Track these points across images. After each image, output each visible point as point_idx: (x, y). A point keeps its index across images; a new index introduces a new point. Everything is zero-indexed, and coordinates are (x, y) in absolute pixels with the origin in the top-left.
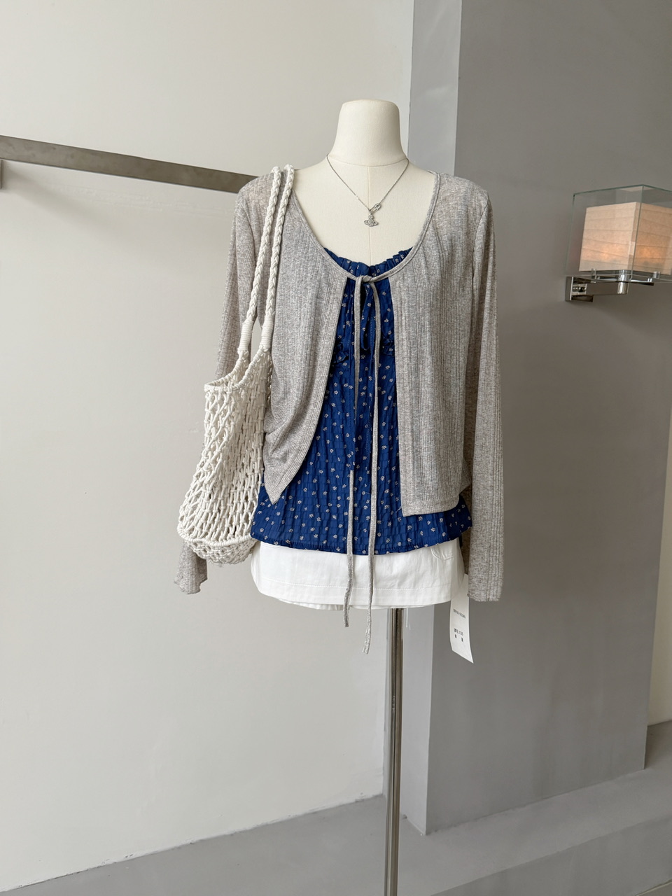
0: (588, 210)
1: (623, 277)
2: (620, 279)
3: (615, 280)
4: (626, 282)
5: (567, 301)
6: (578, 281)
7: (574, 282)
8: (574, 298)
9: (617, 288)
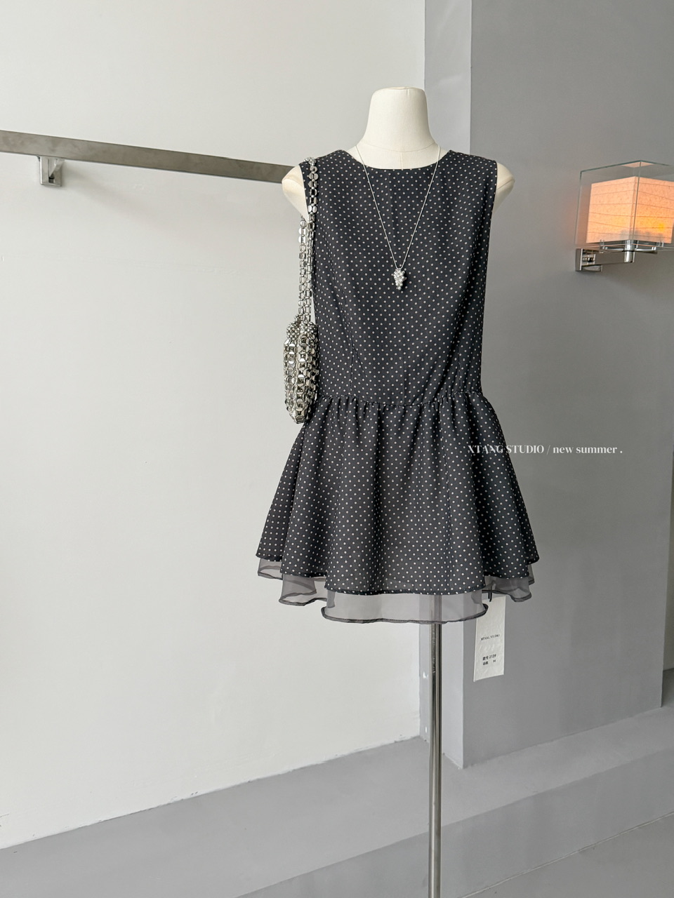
0: (593, 185)
1: (629, 247)
2: (625, 249)
3: (623, 249)
4: (632, 251)
5: (578, 271)
6: (587, 252)
7: (584, 253)
8: (584, 268)
9: (623, 258)
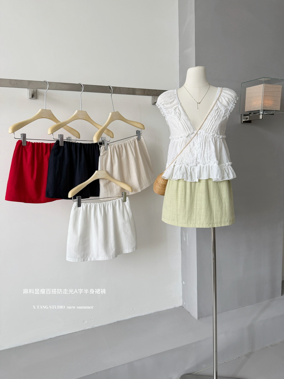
0: (247, 88)
1: (261, 113)
3: (259, 114)
4: (263, 114)
5: (241, 123)
6: (244, 115)
8: (244, 122)
9: (259, 117)
